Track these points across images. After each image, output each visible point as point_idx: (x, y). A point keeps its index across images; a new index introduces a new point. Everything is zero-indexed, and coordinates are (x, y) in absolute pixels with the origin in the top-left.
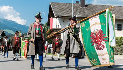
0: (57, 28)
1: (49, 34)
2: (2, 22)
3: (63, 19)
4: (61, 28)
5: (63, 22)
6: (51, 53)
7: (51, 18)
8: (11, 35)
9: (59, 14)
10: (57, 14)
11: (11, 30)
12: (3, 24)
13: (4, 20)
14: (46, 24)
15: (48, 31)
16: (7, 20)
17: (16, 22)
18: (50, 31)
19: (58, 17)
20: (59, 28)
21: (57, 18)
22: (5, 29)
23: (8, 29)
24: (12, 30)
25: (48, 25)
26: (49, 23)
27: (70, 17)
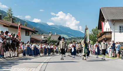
0: (108, 31)
1: (99, 37)
3: (113, 22)
4: (111, 31)
9: (109, 17)
10: (107, 17)
11: (65, 34)
13: (60, 27)
15: (99, 35)
18: (101, 34)
19: (108, 20)
20: (109, 31)
21: (107, 22)
22: (61, 34)
23: (63, 34)
24: (67, 35)
25: (98, 29)
26: (100, 27)
27: (120, 20)
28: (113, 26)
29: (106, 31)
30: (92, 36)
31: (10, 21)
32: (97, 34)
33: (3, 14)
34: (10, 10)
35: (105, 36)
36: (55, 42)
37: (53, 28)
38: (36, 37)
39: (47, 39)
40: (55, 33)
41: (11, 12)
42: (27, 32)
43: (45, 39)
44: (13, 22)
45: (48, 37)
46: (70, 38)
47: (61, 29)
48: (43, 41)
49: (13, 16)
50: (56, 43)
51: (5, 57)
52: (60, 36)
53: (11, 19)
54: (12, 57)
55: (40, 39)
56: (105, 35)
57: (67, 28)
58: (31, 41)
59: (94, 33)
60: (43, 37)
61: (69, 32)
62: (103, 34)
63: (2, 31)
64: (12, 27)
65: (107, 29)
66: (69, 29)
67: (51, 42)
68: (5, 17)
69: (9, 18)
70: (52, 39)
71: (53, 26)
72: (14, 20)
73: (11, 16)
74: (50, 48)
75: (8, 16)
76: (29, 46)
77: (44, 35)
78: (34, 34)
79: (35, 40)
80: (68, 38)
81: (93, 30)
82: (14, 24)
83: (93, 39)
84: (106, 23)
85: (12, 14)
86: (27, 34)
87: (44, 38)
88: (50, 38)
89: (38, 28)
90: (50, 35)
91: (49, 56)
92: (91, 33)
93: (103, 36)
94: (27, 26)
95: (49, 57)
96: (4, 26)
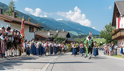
0: (123, 28)
1: (114, 35)
2: (67, 25)
6: (117, 55)
8: (75, 36)
10: (123, 12)
11: (75, 31)
14: (110, 24)
15: (113, 32)
18: (115, 31)
22: (70, 31)
23: (72, 31)
25: (113, 25)
26: (114, 24)
29: (121, 28)
30: (106, 34)
31: (12, 15)
32: (111, 32)
33: (5, 8)
34: (12, 3)
35: (120, 34)
36: (63, 39)
37: (60, 24)
38: (41, 33)
39: (53, 36)
40: (63, 29)
41: (14, 5)
42: (31, 29)
43: (51, 37)
44: (15, 17)
45: (55, 34)
46: (80, 35)
47: (69, 25)
48: (49, 38)
49: (15, 10)
50: (64, 41)
51: (6, 56)
52: (69, 33)
53: (13, 13)
54: (13, 57)
55: (46, 36)
56: (120, 32)
57: (76, 24)
58: (35, 39)
59: (108, 30)
60: (49, 34)
61: (78, 29)
62: (118, 32)
63: (3, 27)
64: (14, 22)
66: (79, 25)
67: (58, 39)
68: (6, 11)
69: (11, 12)
70: (59, 37)
71: (61, 22)
72: (16, 14)
73: (13, 10)
74: (57, 46)
75: (10, 10)
76: (34, 43)
77: (50, 32)
78: (39, 30)
79: (40, 37)
80: (77, 35)
81: (106, 27)
82: (16, 19)
83: (106, 37)
84: (121, 18)
85: (14, 8)
86: (31, 31)
87: (51, 35)
88: (57, 35)
89: (43, 23)
90: (57, 32)
91: (55, 55)
92: (104, 30)
93: (117, 34)
94: (32, 21)
95: (56, 57)
96: (6, 21)
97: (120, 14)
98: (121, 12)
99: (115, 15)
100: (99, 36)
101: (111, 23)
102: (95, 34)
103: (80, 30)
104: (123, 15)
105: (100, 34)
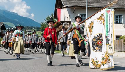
0: (66, 20)
2: (2, 14)
3: (73, 9)
4: (70, 20)
5: (73, 13)
7: (58, 8)
9: (68, 3)
10: (66, 3)
11: (11, 22)
12: (3, 15)
13: (4, 12)
15: (55, 25)
16: (7, 11)
17: (17, 14)
18: (57, 24)
19: (67, 7)
20: (68, 20)
21: (66, 8)
22: (6, 22)
23: (8, 22)
24: (13, 23)
25: (55, 17)
26: (56, 15)
27: (82, 7)
28: (72, 15)
29: (64, 20)
47: (4, 15)
56: (62, 25)
57: (13, 14)
61: (15, 20)
65: (65, 17)
66: (16, 16)
81: (47, 19)
92: (45, 22)
93: (60, 27)
97: (63, 5)
98: (63, 3)
99: (57, 5)
100: (39, 28)
101: (53, 15)
102: (36, 27)
103: (18, 21)
104: (66, 6)
105: (40, 27)
